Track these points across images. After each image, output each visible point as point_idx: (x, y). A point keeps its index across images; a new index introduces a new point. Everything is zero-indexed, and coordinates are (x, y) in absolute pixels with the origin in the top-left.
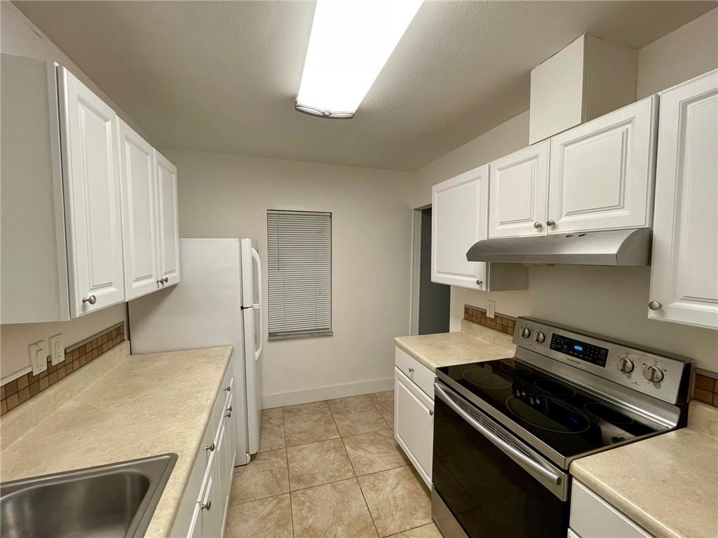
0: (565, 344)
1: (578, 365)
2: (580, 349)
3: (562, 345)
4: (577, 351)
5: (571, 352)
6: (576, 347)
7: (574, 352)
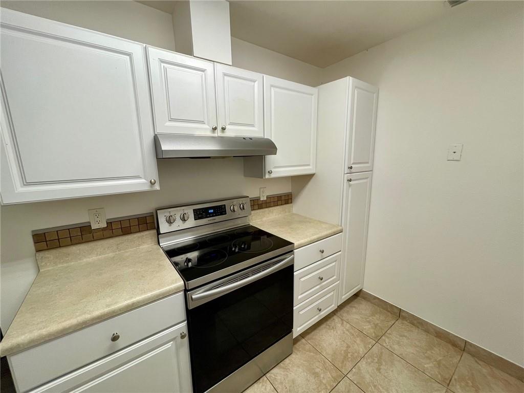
0: (203, 212)
1: (216, 221)
2: (212, 211)
3: (202, 214)
4: (211, 213)
5: (208, 216)
6: (210, 211)
7: (210, 215)
